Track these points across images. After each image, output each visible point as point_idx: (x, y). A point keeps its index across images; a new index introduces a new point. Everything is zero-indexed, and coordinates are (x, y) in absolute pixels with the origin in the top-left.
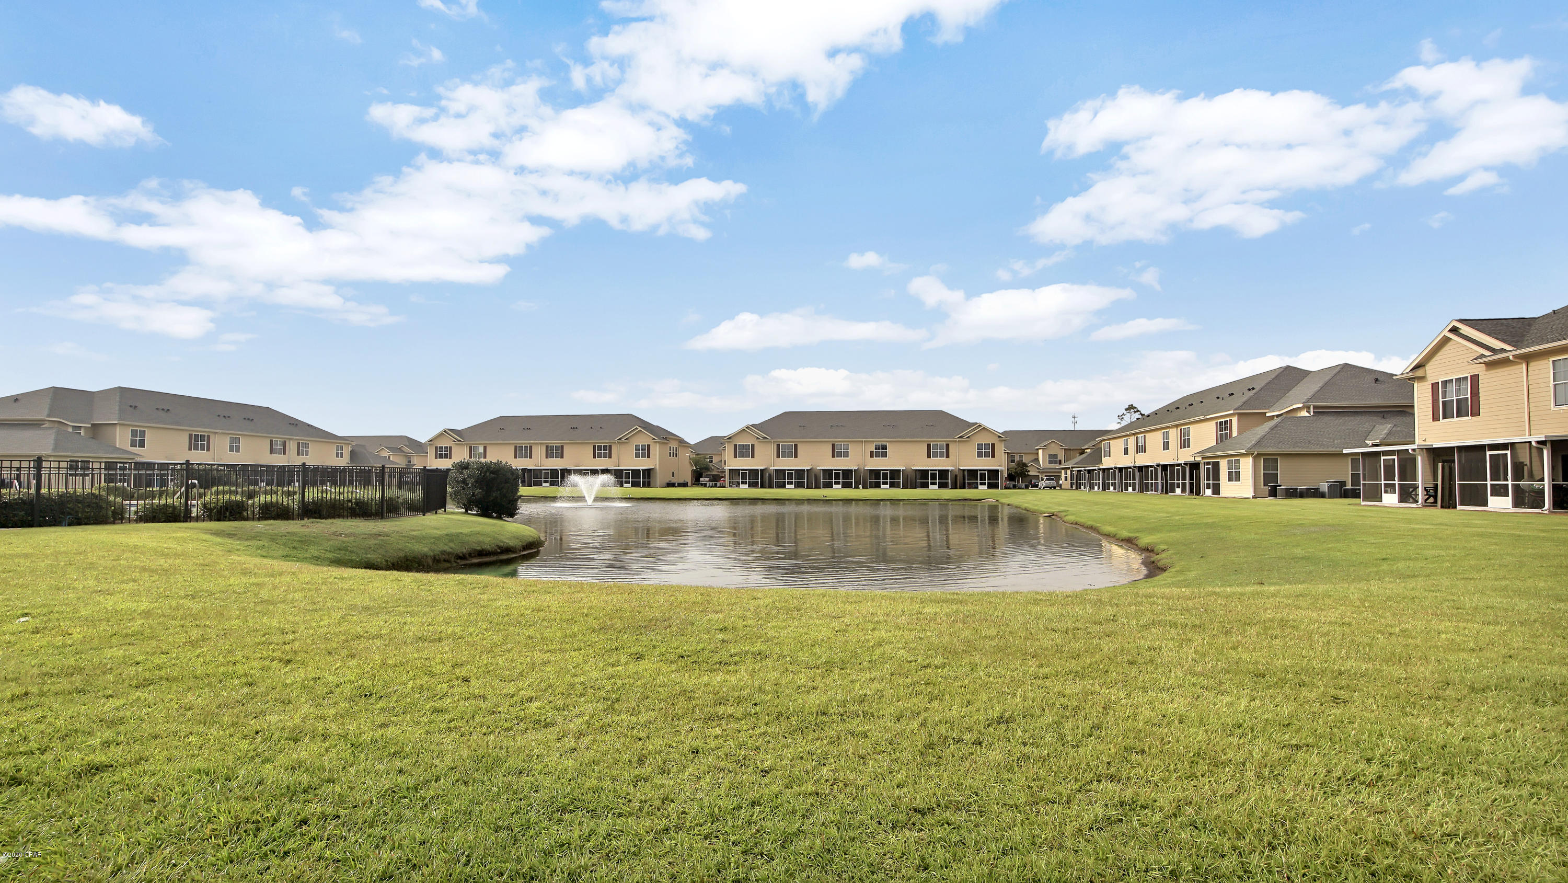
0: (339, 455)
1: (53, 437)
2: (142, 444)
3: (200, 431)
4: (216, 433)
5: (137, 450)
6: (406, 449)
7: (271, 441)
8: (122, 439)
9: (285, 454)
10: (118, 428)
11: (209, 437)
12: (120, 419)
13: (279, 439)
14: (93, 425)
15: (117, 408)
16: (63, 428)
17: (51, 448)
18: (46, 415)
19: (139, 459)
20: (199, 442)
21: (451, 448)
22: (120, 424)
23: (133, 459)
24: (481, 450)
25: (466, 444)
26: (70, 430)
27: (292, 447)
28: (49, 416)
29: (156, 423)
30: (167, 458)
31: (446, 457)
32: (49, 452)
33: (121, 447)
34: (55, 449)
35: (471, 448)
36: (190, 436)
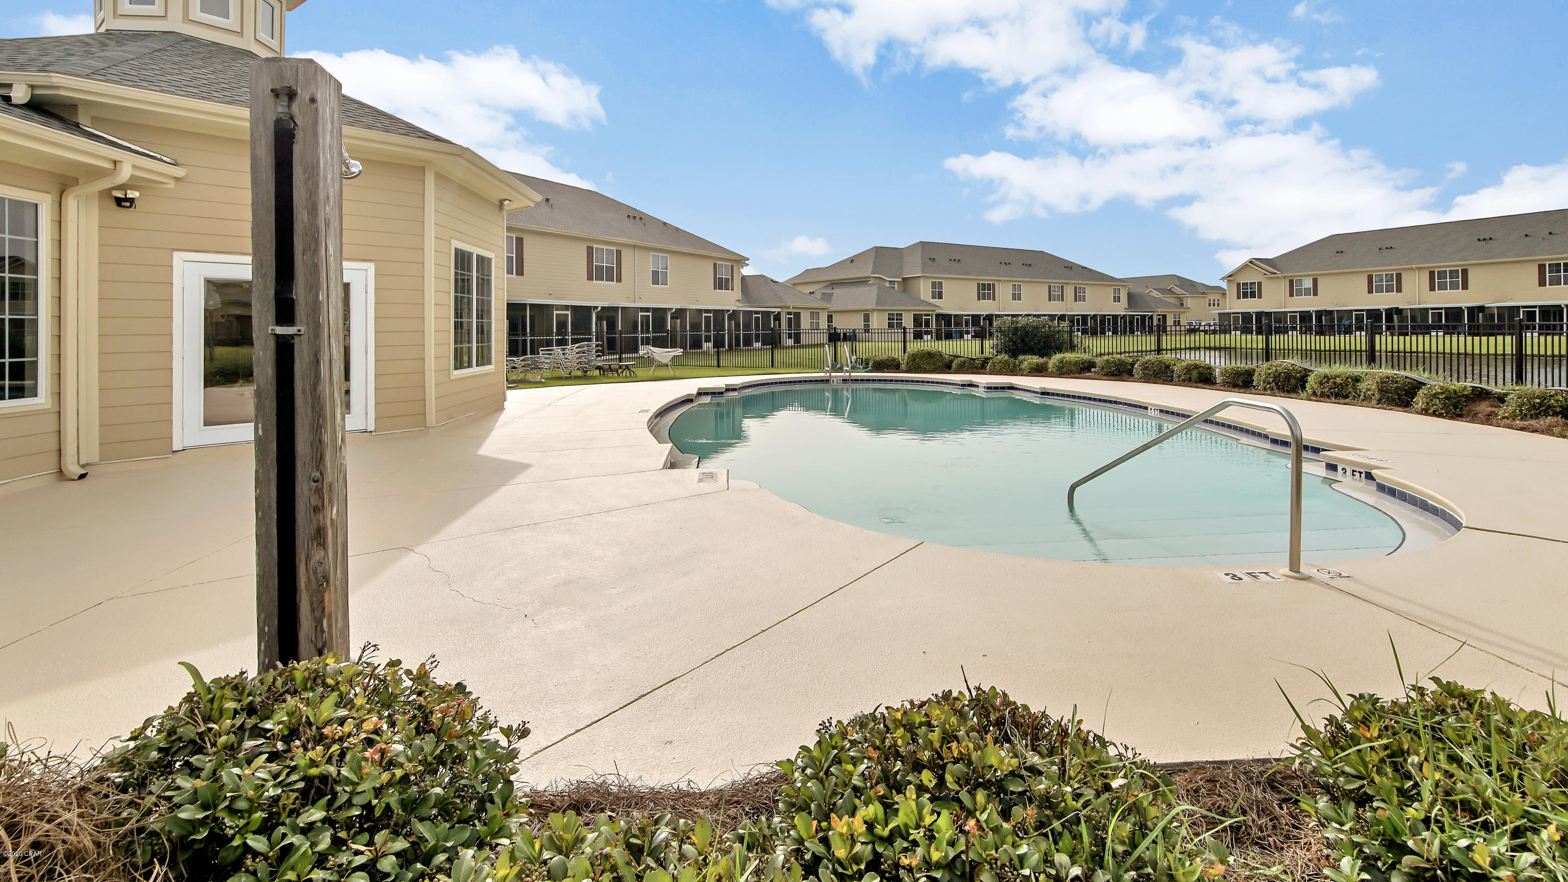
0: (1117, 299)
1: (876, 292)
2: (940, 297)
3: (987, 279)
4: (1000, 281)
5: (936, 301)
6: (1178, 290)
7: (1050, 287)
8: (924, 290)
9: (1063, 300)
10: (922, 280)
11: (994, 285)
12: (923, 272)
13: (1056, 282)
14: (904, 279)
15: (920, 261)
16: (882, 283)
17: (875, 302)
18: (871, 271)
19: (939, 311)
20: (986, 291)
21: (1260, 284)
22: (924, 277)
23: (934, 311)
24: (1308, 283)
25: (1284, 277)
26: (888, 285)
27: (1069, 292)
28: (873, 273)
29: (950, 274)
30: (960, 309)
31: (1253, 295)
32: (873, 307)
33: (925, 299)
34: (877, 304)
35: (1291, 282)
36: (979, 284)
